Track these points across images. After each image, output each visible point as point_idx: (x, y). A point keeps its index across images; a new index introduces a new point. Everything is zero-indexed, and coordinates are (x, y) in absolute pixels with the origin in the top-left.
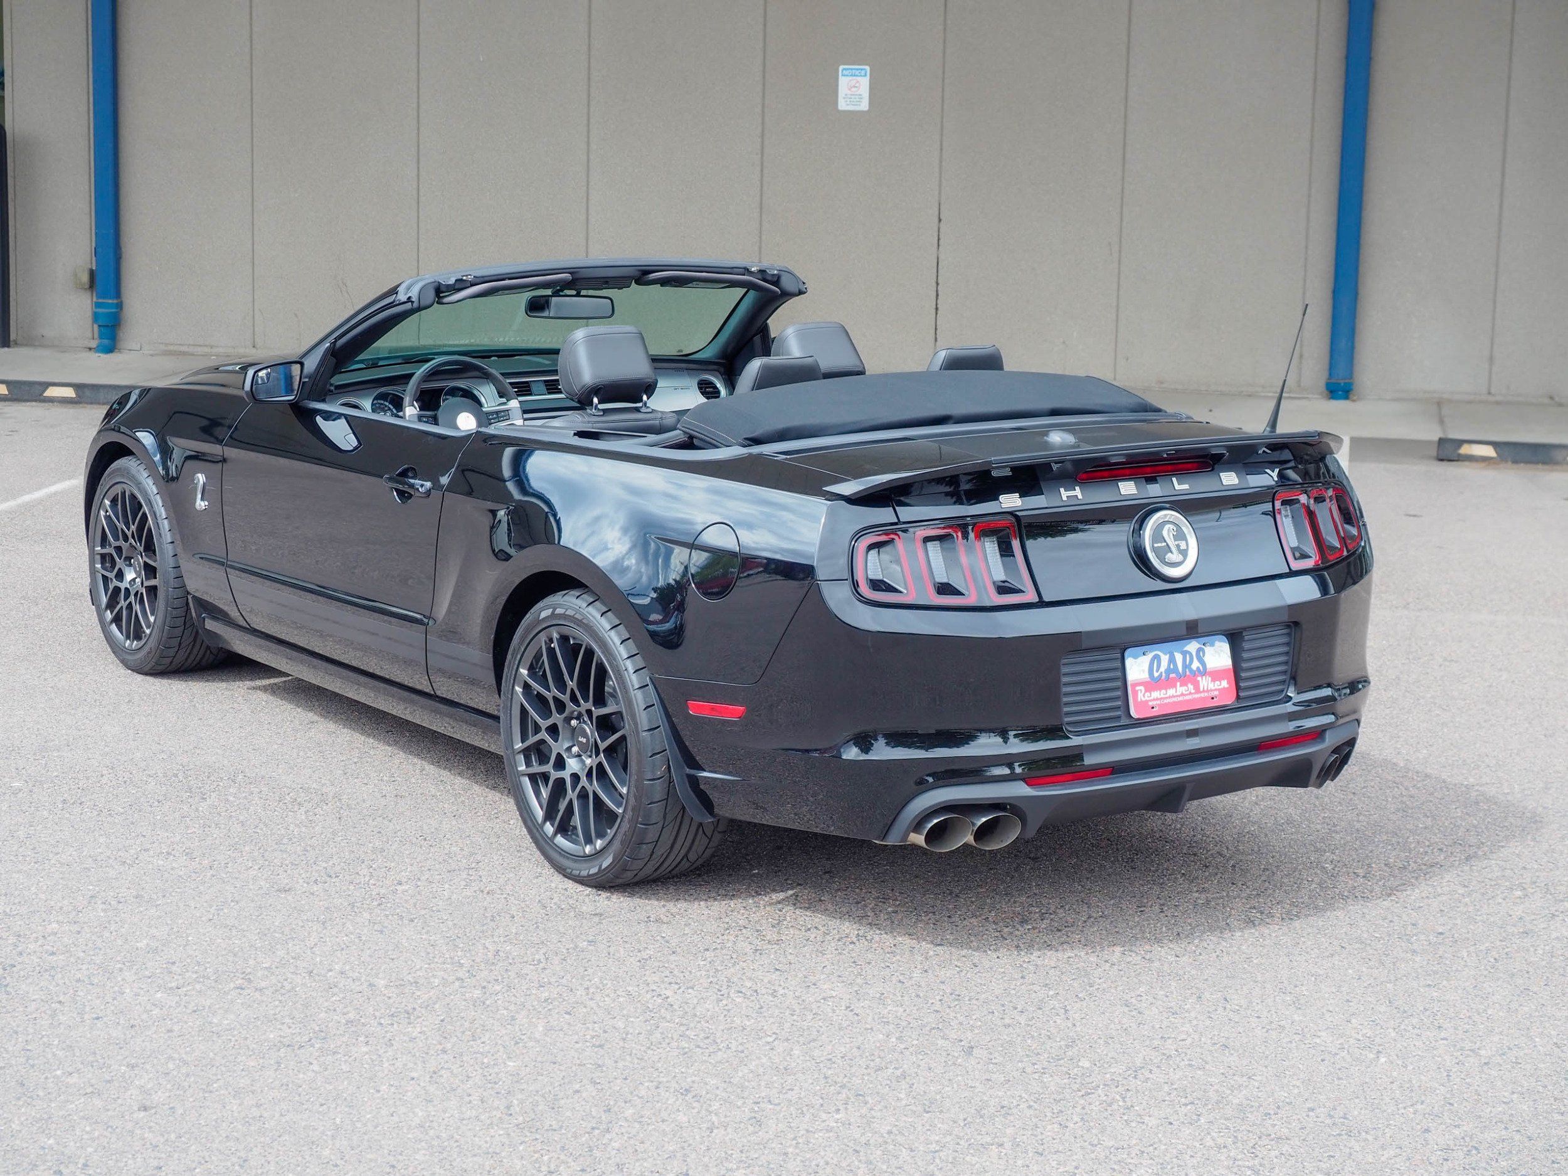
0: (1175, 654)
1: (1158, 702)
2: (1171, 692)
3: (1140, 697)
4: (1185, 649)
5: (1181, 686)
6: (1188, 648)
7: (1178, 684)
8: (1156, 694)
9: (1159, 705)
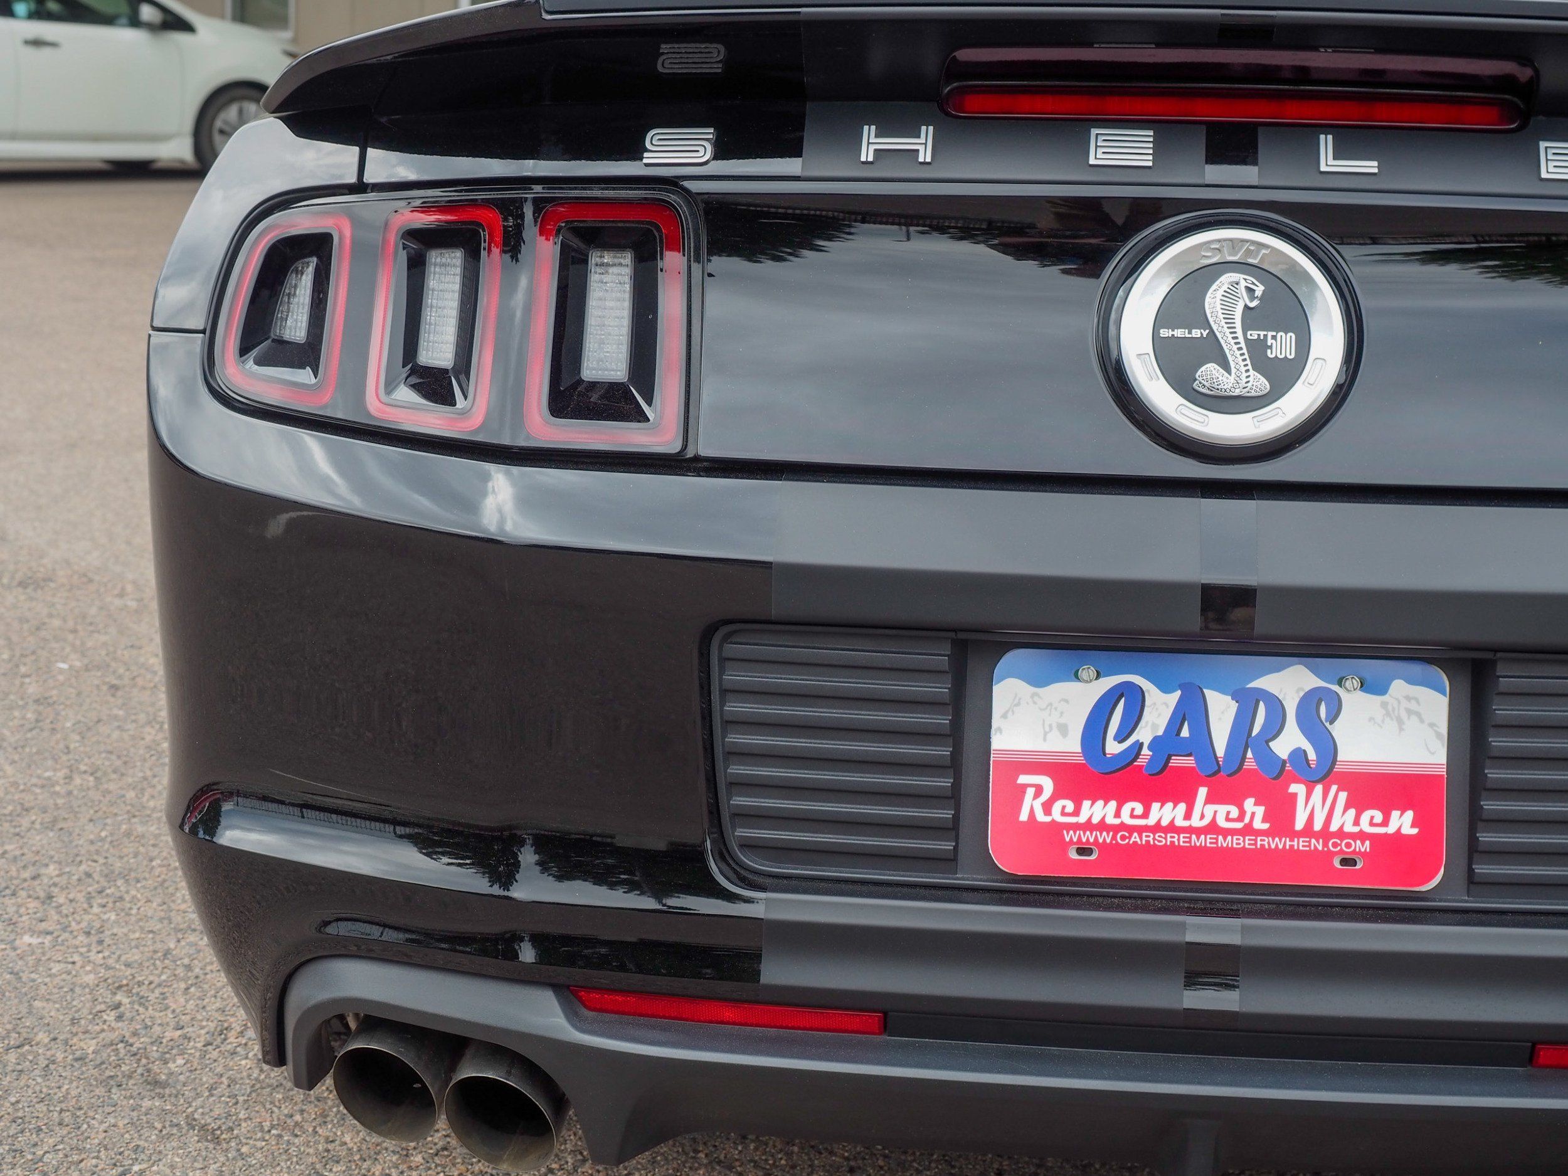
0: (1211, 696)
1: (1106, 837)
2: (1165, 813)
3: (1031, 807)
4: (1260, 683)
5: (1209, 800)
6: (1269, 683)
7: (1203, 792)
8: (1097, 811)
9: (1103, 847)
